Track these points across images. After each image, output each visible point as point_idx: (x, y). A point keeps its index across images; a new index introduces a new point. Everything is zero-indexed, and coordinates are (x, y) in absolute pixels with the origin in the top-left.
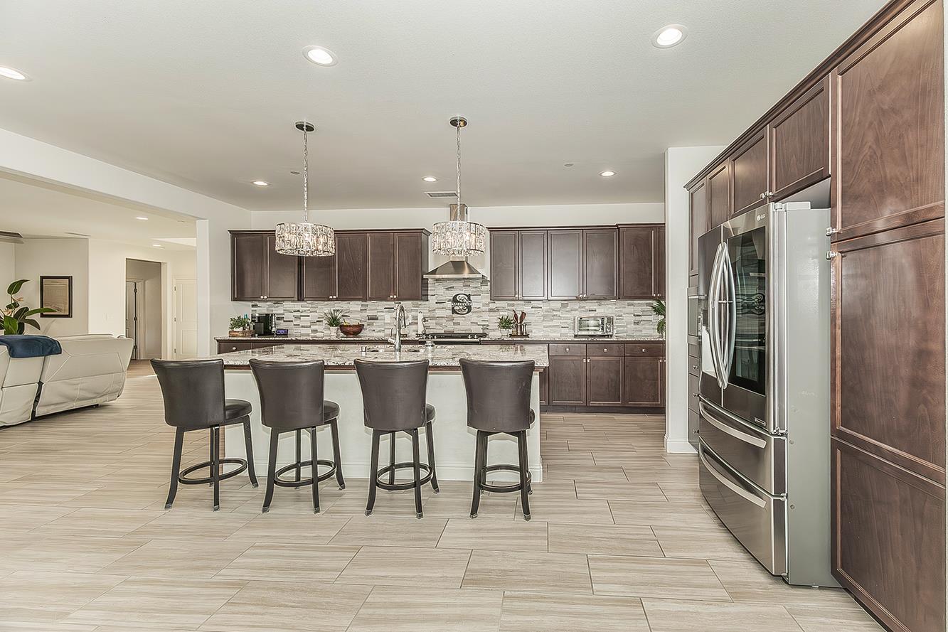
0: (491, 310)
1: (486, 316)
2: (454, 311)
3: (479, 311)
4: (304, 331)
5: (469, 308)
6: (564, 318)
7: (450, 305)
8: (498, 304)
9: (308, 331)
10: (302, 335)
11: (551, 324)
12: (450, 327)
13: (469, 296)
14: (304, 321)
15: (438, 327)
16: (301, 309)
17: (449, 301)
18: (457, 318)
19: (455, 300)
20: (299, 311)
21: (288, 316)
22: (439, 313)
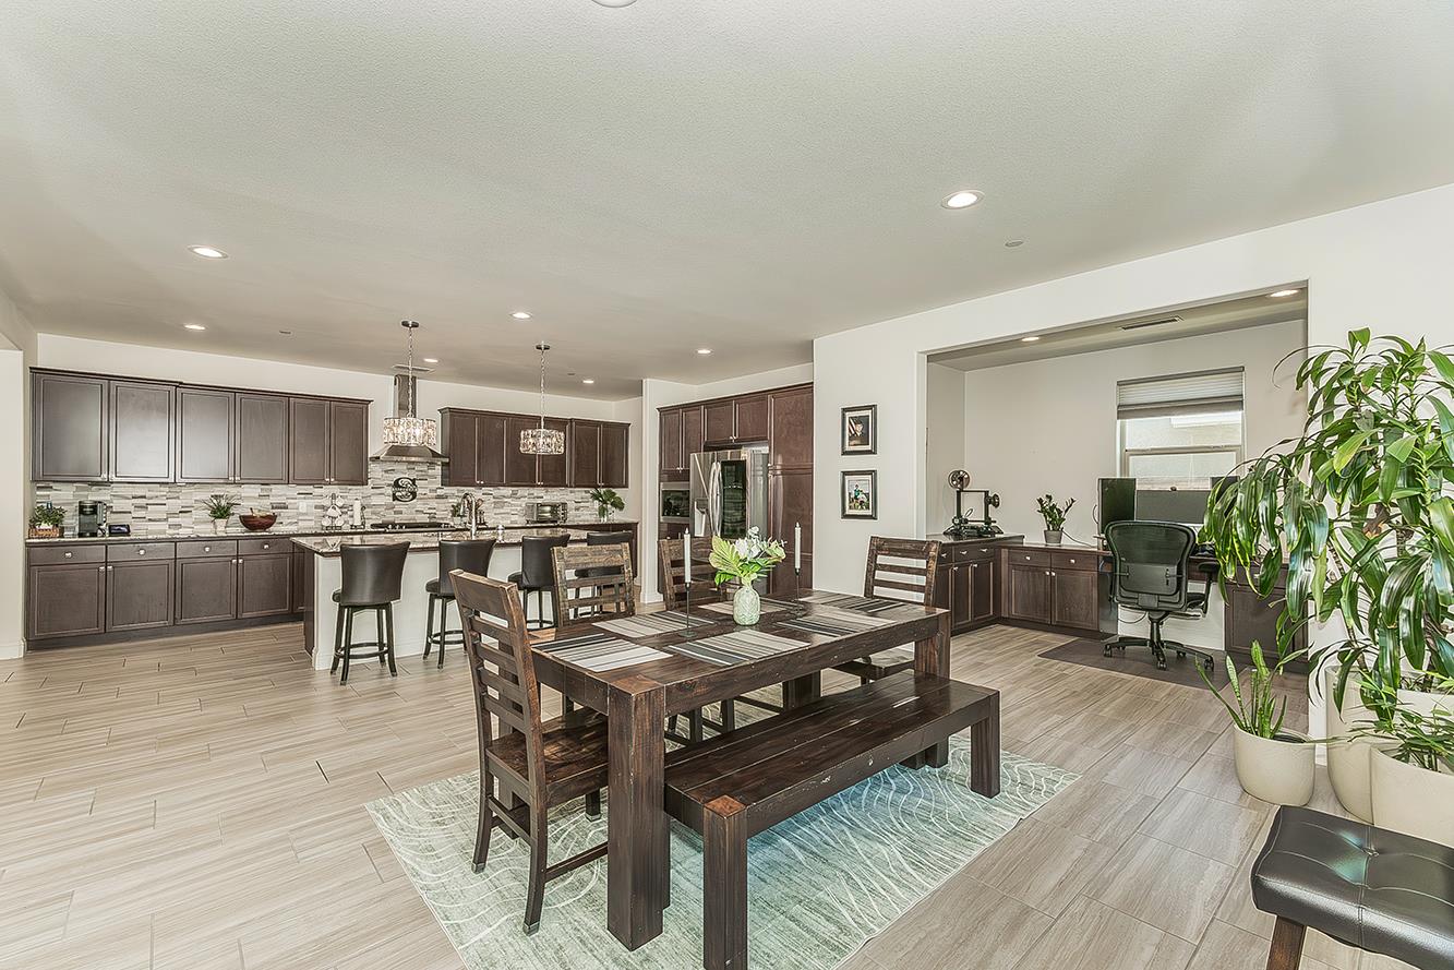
0: (439, 497)
1: (434, 503)
2: (395, 498)
3: (425, 498)
4: (153, 526)
5: (414, 495)
6: (515, 505)
7: (390, 491)
8: (447, 490)
9: (163, 526)
10: (152, 533)
11: (502, 511)
12: (390, 517)
13: (414, 481)
14: (153, 512)
15: (374, 517)
16: (148, 494)
17: (389, 485)
18: (399, 506)
19: (396, 485)
20: (144, 497)
21: (117, 505)
22: (375, 500)
